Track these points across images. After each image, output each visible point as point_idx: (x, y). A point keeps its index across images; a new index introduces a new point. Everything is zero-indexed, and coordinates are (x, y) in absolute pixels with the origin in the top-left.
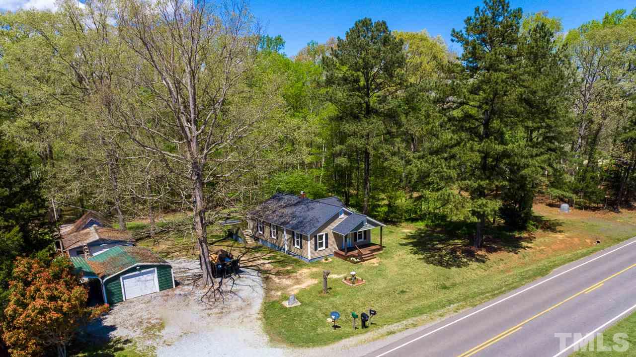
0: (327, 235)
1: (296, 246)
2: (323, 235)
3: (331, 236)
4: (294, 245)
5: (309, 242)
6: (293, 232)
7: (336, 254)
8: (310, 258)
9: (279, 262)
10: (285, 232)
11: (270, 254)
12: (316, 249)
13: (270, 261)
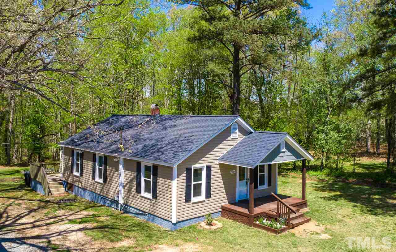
0: (209, 169)
1: (143, 194)
2: (201, 170)
3: (216, 173)
4: (138, 191)
5: (175, 183)
6: (139, 164)
7: (225, 212)
8: (174, 221)
9: (102, 228)
10: (121, 167)
11: (85, 213)
12: (188, 199)
13: (81, 226)
